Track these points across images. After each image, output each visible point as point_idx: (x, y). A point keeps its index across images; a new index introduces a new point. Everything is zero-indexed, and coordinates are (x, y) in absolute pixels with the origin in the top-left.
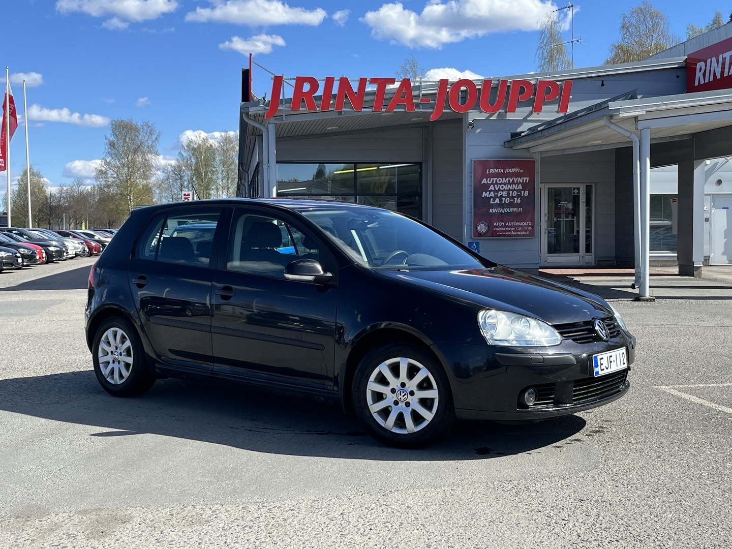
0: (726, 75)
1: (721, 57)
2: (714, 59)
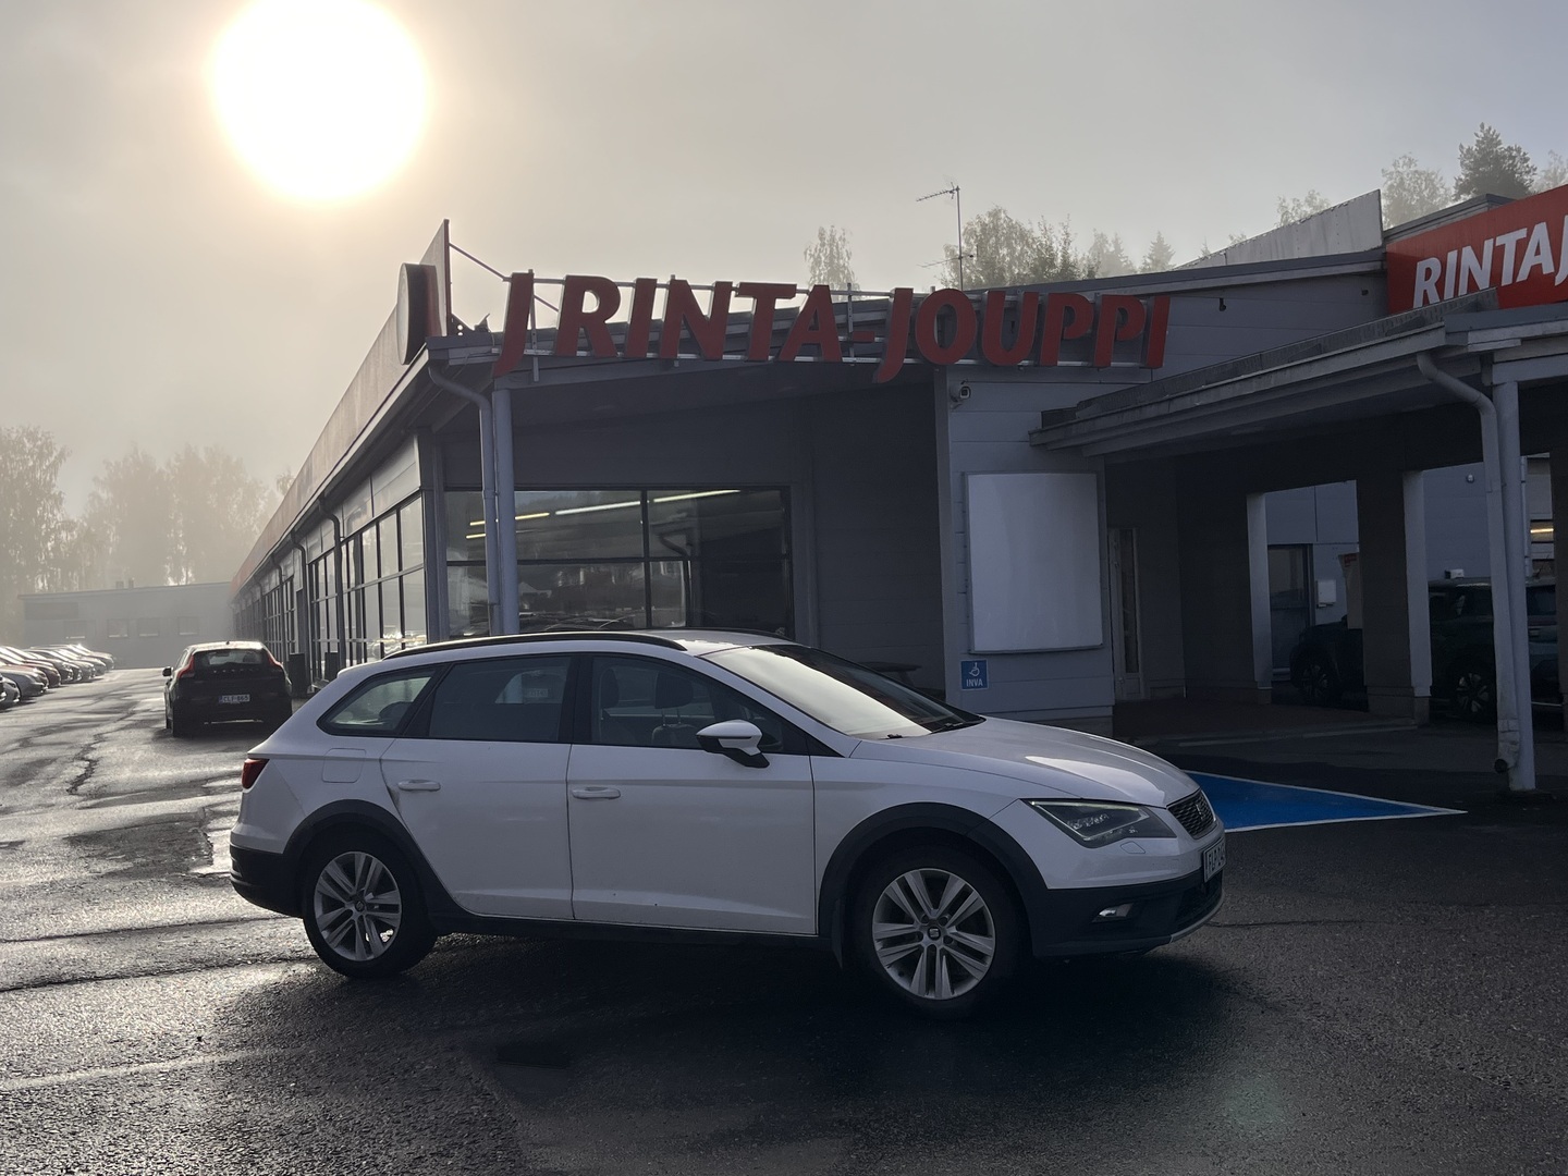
0: (1506, 280)
1: (1488, 246)
2: (1468, 251)
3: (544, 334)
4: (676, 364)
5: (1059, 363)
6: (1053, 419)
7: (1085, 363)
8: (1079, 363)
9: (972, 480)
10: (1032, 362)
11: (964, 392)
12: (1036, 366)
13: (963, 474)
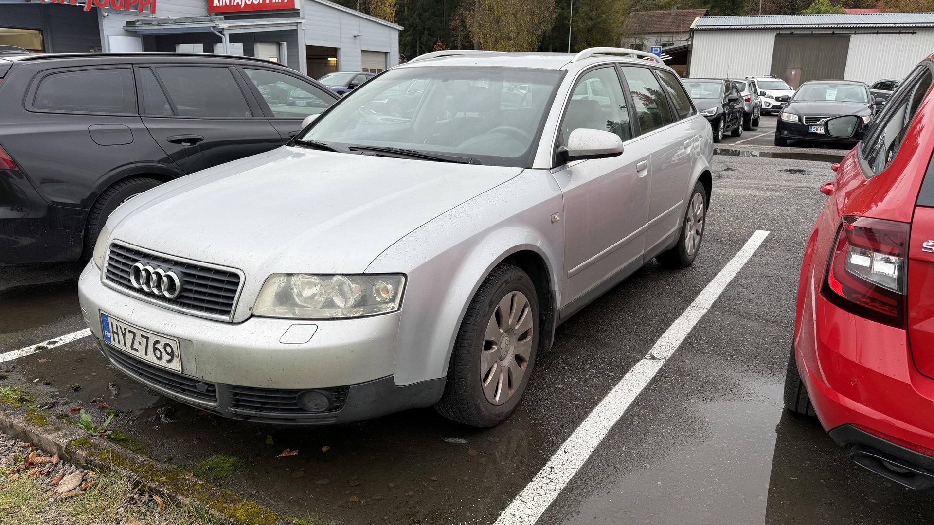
0: (232, 4)
5: (130, 10)
6: (129, 23)
7: (136, 10)
9: (110, 37)
11: (107, 15)
12: (124, 10)
13: (108, 35)
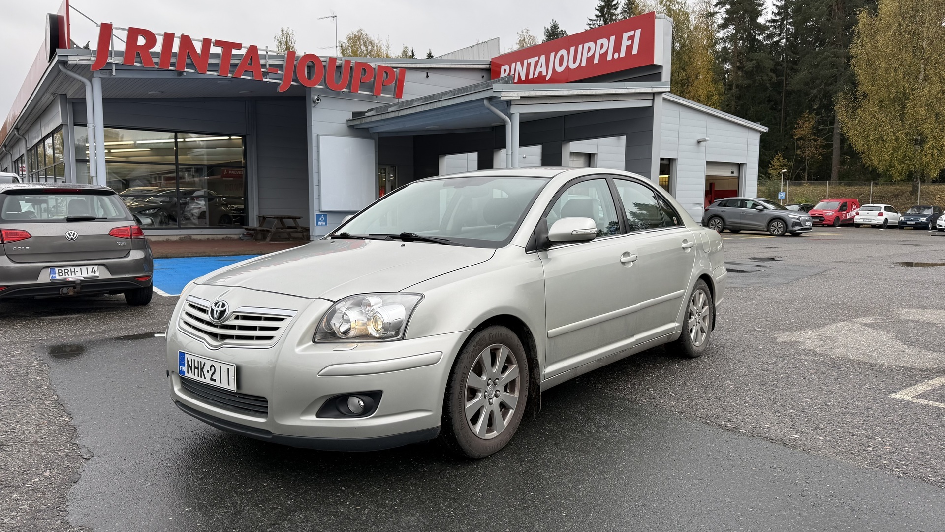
0: (531, 77)
1: (526, 61)
2: (519, 63)
3: (118, 53)
4: (184, 74)
5: (359, 92)
6: (357, 115)
7: (371, 93)
8: (368, 93)
9: (321, 138)
10: (348, 90)
11: (318, 99)
12: (349, 92)
13: (318, 135)
